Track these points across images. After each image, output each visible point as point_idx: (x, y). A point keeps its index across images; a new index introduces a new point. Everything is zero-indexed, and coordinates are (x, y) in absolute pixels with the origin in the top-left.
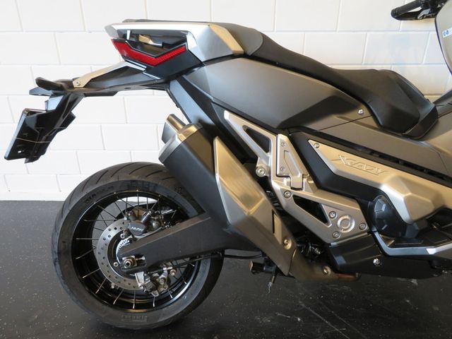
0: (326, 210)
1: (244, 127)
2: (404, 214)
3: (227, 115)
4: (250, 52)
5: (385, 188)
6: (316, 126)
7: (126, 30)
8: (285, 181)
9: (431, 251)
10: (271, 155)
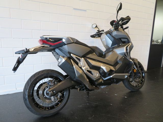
0: (93, 72)
1: (75, 57)
2: (106, 71)
3: (72, 55)
4: (74, 42)
5: (102, 67)
6: (88, 56)
7: (47, 38)
8: (85, 67)
9: (111, 76)
10: (81, 62)
